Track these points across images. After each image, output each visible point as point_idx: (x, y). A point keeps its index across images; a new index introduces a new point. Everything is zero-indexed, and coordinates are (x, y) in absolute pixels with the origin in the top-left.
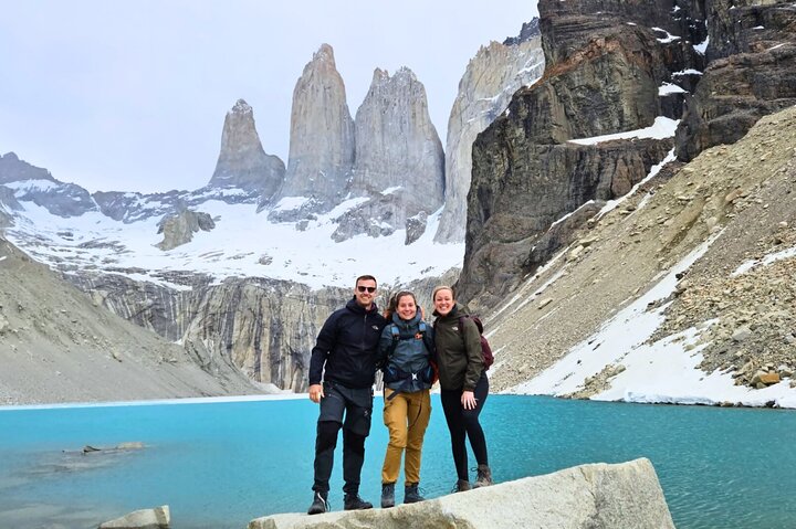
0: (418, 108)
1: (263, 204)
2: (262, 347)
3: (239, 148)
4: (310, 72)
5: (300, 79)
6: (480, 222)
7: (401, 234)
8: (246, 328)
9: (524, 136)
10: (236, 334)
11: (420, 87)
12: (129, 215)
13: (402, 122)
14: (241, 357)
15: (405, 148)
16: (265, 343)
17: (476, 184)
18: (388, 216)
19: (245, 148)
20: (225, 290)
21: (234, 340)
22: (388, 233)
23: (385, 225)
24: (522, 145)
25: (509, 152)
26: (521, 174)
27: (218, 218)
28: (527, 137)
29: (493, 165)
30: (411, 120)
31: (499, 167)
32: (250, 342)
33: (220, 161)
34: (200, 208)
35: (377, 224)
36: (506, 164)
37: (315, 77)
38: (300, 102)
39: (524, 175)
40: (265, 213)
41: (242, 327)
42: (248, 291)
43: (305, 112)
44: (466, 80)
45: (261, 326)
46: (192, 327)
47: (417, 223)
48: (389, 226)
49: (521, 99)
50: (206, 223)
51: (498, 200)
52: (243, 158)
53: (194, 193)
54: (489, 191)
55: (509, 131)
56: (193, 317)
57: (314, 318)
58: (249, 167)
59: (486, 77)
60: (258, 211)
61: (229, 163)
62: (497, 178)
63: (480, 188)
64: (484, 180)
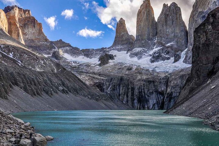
0: (178, 16)
1: (128, 50)
2: (129, 95)
3: (121, 33)
4: (142, 7)
5: (139, 10)
6: (196, 57)
7: (172, 59)
8: (124, 90)
9: (211, 29)
10: (121, 91)
11: (179, 9)
12: (91, 56)
13: (173, 21)
14: (123, 98)
15: (174, 30)
16: (130, 94)
17: (195, 44)
18: (168, 53)
19: (123, 33)
20: (118, 78)
21: (121, 93)
22: (168, 59)
23: (167, 56)
24: (211, 32)
25: (206, 34)
26: (210, 41)
27: (115, 56)
28: (212, 29)
29: (200, 39)
30: (176, 20)
31: (202, 39)
32: (125, 94)
33: (115, 38)
34: (110, 53)
35: (165, 56)
36: (205, 38)
37: (144, 9)
38: (139, 17)
39: (211, 42)
40: (129, 53)
41: (123, 89)
42: (124, 78)
43: (141, 20)
44: (195, 5)
45: (128, 89)
46: (109, 89)
47: (178, 55)
48: (169, 56)
49: (211, 16)
50: (111, 57)
51: (202, 51)
52: (122, 36)
53: (108, 48)
54: (199, 47)
55: (206, 27)
56: (109, 86)
57: (144, 86)
58: (124, 39)
59: (203, 3)
60: (127, 53)
61: (118, 38)
62: (202, 43)
63: (196, 46)
64: (198, 44)
